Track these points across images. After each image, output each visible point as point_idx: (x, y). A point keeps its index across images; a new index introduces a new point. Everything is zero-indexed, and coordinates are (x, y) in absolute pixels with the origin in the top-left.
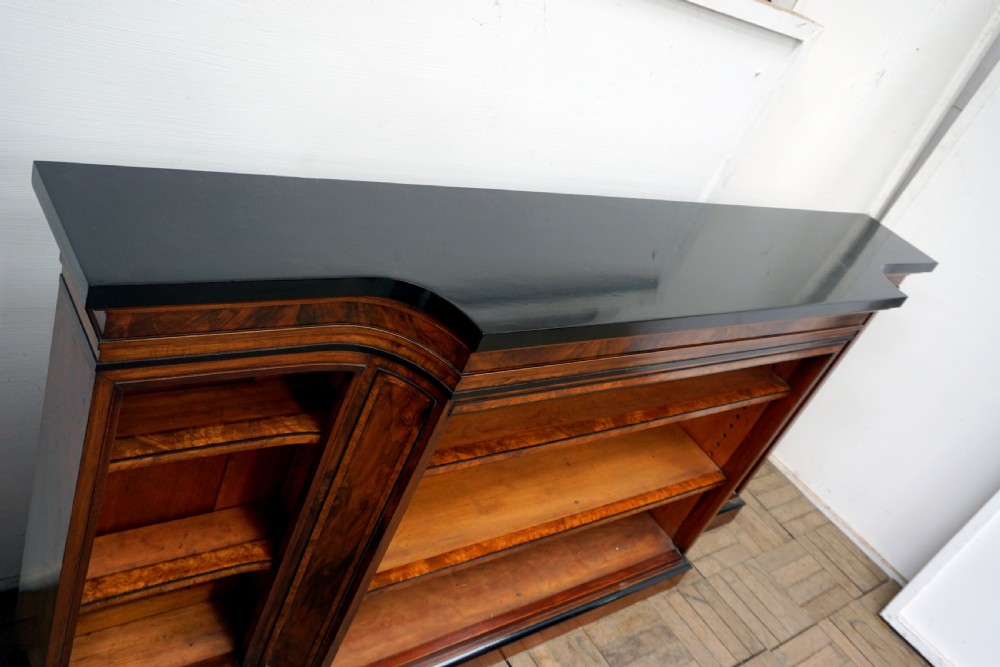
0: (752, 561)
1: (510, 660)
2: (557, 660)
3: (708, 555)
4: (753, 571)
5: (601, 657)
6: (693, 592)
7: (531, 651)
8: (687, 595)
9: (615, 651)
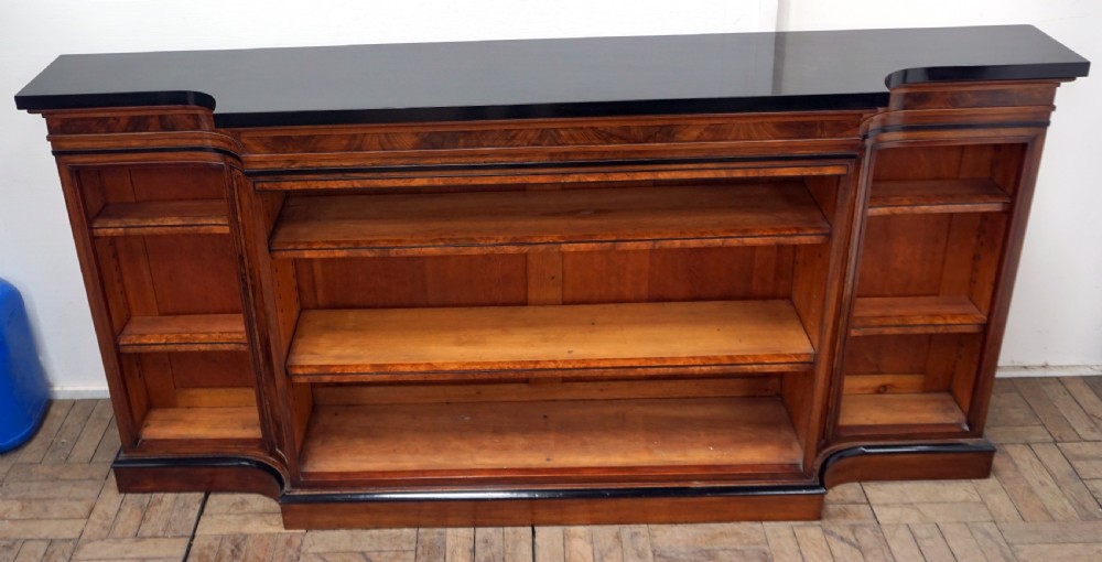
0: (987, 526)
1: (536, 528)
2: (592, 543)
3: (911, 504)
4: (979, 536)
5: (650, 554)
6: (848, 534)
7: (567, 528)
8: (832, 533)
9: (673, 554)
